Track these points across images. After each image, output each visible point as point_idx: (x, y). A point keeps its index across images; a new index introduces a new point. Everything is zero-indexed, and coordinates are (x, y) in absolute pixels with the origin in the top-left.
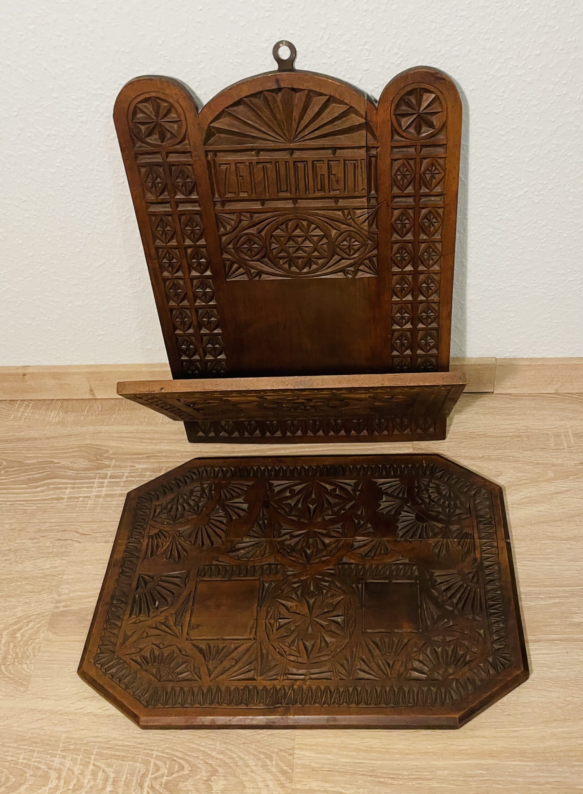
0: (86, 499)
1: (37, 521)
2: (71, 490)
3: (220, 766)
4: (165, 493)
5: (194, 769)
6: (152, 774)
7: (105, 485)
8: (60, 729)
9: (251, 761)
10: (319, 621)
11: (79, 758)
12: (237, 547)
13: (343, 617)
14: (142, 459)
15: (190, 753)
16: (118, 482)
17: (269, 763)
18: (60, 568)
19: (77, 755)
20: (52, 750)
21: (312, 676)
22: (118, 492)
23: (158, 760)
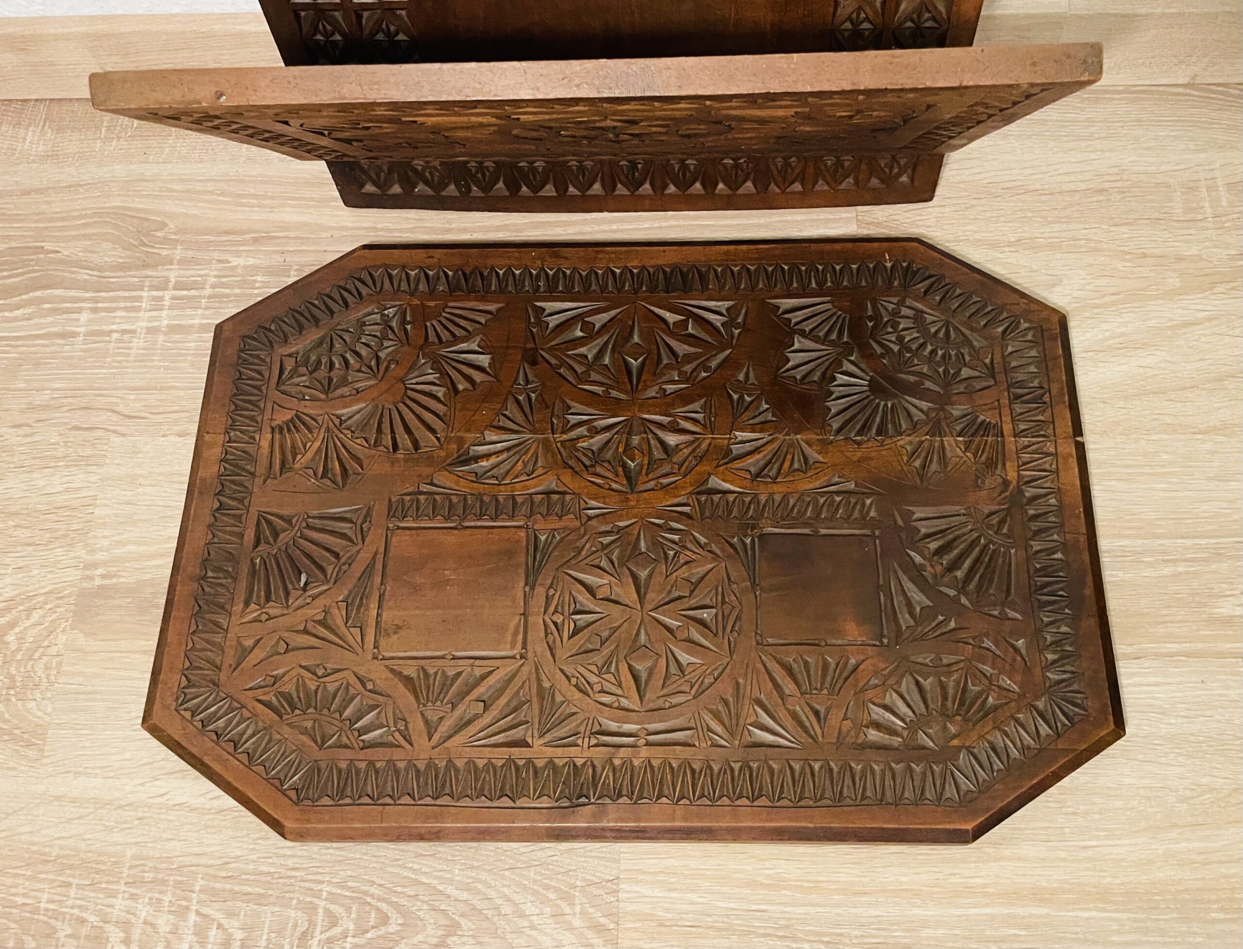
0: (126, 337)
1: (22, 386)
2: (92, 316)
3: (462, 915)
4: (301, 328)
5: (411, 922)
6: (321, 933)
7: (167, 303)
8: (117, 837)
9: (529, 904)
10: (661, 618)
11: (167, 898)
12: (471, 453)
13: (714, 611)
14: (243, 243)
15: (399, 889)
16: (195, 297)
17: (567, 910)
18: (84, 493)
19: (161, 892)
20: (107, 882)
21: (651, 738)
22: (196, 321)
23: (332, 902)
